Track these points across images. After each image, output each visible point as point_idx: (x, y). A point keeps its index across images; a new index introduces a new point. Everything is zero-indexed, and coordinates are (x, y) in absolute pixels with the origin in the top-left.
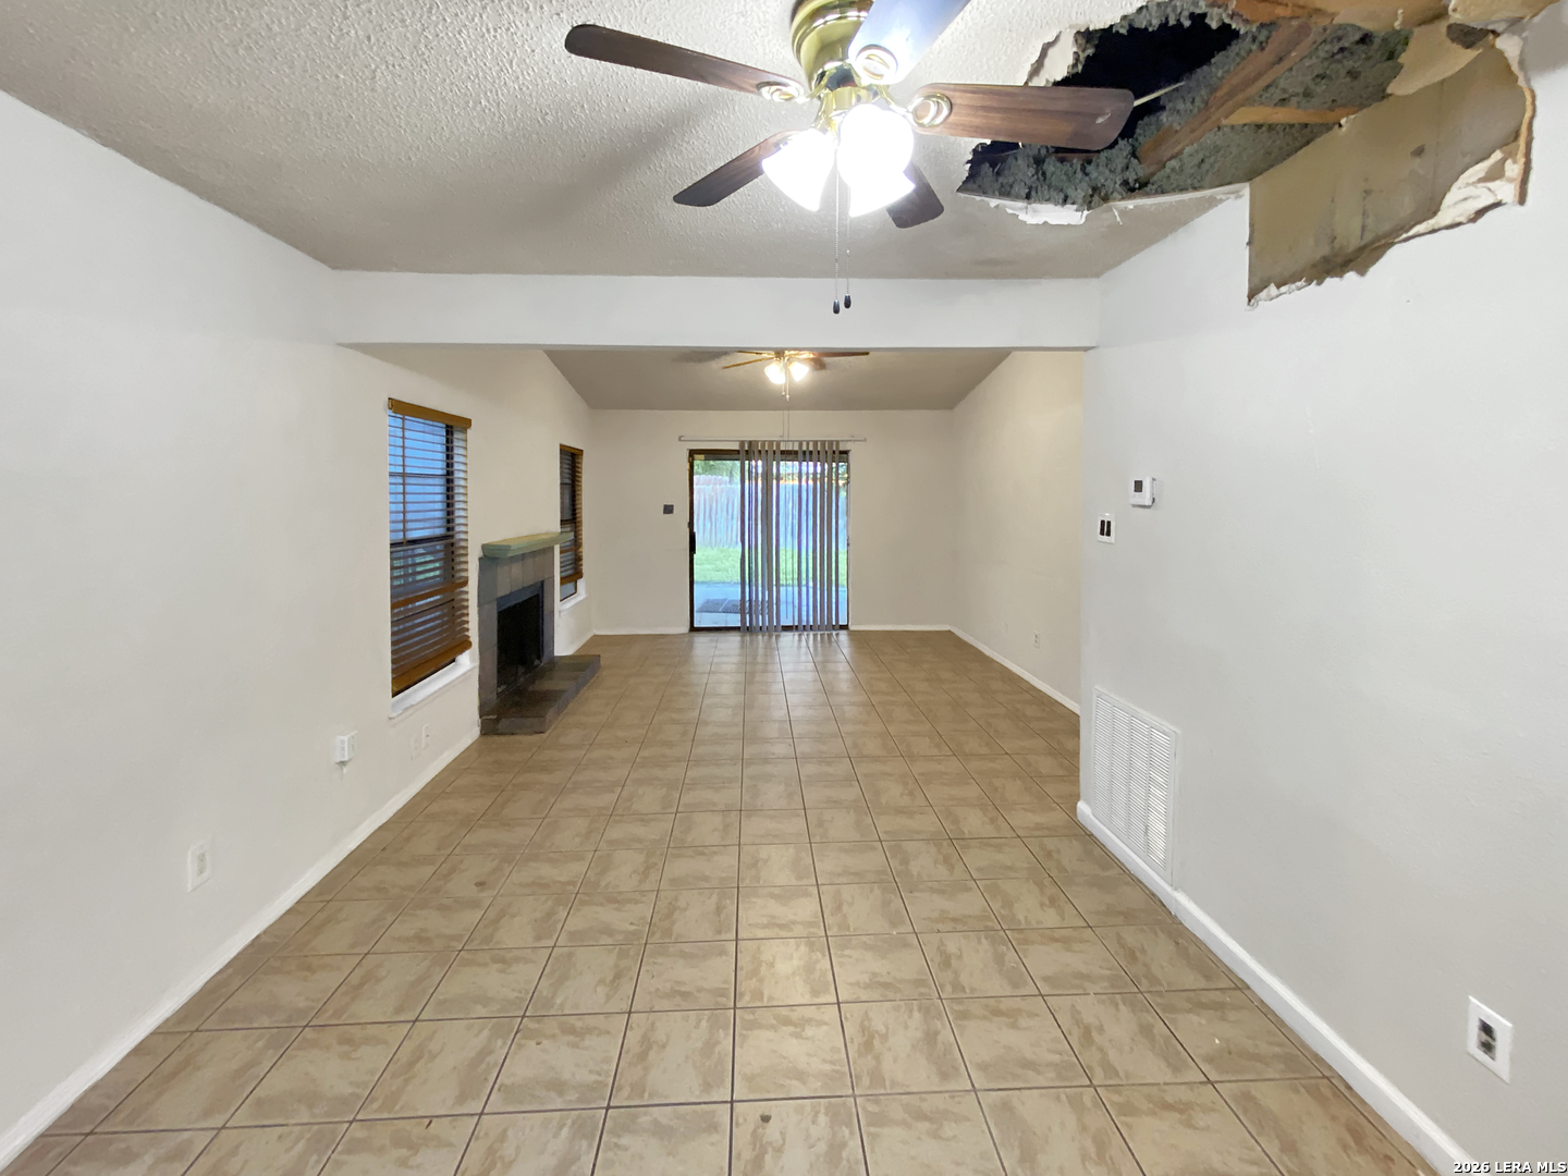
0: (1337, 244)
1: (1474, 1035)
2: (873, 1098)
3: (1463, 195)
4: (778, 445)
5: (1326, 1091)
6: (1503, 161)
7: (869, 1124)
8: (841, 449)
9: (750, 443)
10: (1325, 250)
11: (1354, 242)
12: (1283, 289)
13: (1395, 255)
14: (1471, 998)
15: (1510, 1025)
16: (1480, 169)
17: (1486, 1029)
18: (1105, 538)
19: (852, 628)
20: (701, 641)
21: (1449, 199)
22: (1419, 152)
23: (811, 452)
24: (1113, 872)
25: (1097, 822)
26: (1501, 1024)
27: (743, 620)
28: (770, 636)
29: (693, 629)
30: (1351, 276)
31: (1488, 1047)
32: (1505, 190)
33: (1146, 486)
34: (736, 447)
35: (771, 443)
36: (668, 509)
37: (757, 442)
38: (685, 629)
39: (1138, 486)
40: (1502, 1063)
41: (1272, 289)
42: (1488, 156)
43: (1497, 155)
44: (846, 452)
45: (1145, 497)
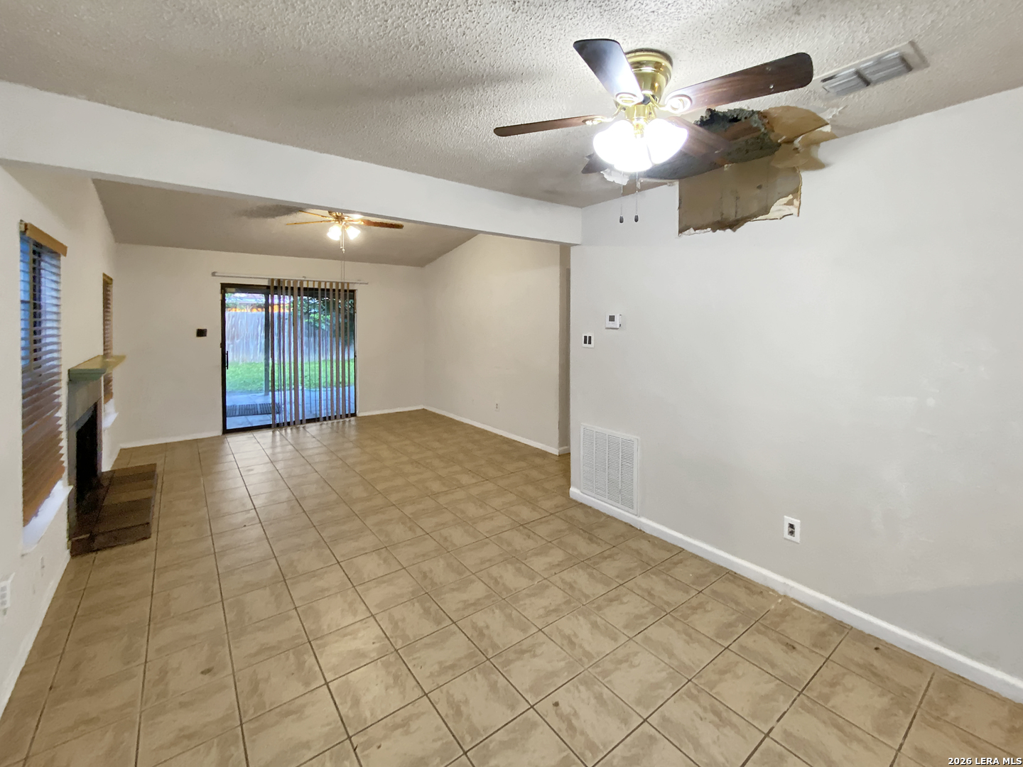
0: (724, 216)
1: (786, 529)
2: (596, 665)
3: (778, 207)
4: (302, 282)
5: (732, 578)
6: (793, 199)
7: (604, 678)
8: (351, 288)
9: (279, 281)
10: (719, 218)
11: (732, 218)
12: (697, 231)
13: (748, 225)
14: (785, 517)
15: (799, 521)
16: (785, 200)
17: (791, 526)
18: (587, 345)
19: (359, 414)
20: (233, 440)
21: (773, 209)
22: (760, 187)
23: (328, 290)
24: (603, 519)
25: (586, 496)
26: (796, 522)
27: (274, 418)
28: (298, 428)
29: (226, 431)
30: (729, 231)
31: (792, 533)
32: (793, 210)
33: (617, 319)
34: (265, 283)
35: (295, 281)
36: (201, 333)
37: (284, 280)
38: (219, 432)
39: (612, 318)
40: (797, 537)
41: (692, 230)
42: (787, 196)
43: (791, 197)
44: (353, 291)
45: (617, 323)
